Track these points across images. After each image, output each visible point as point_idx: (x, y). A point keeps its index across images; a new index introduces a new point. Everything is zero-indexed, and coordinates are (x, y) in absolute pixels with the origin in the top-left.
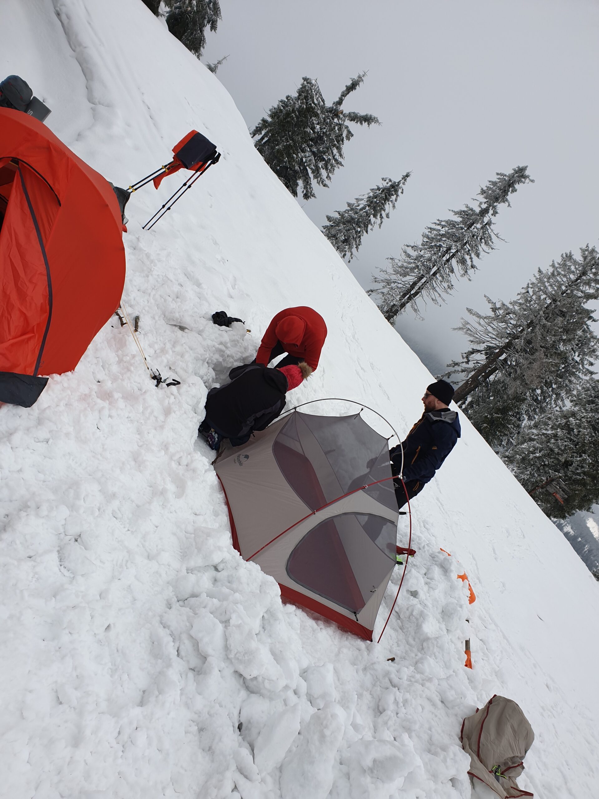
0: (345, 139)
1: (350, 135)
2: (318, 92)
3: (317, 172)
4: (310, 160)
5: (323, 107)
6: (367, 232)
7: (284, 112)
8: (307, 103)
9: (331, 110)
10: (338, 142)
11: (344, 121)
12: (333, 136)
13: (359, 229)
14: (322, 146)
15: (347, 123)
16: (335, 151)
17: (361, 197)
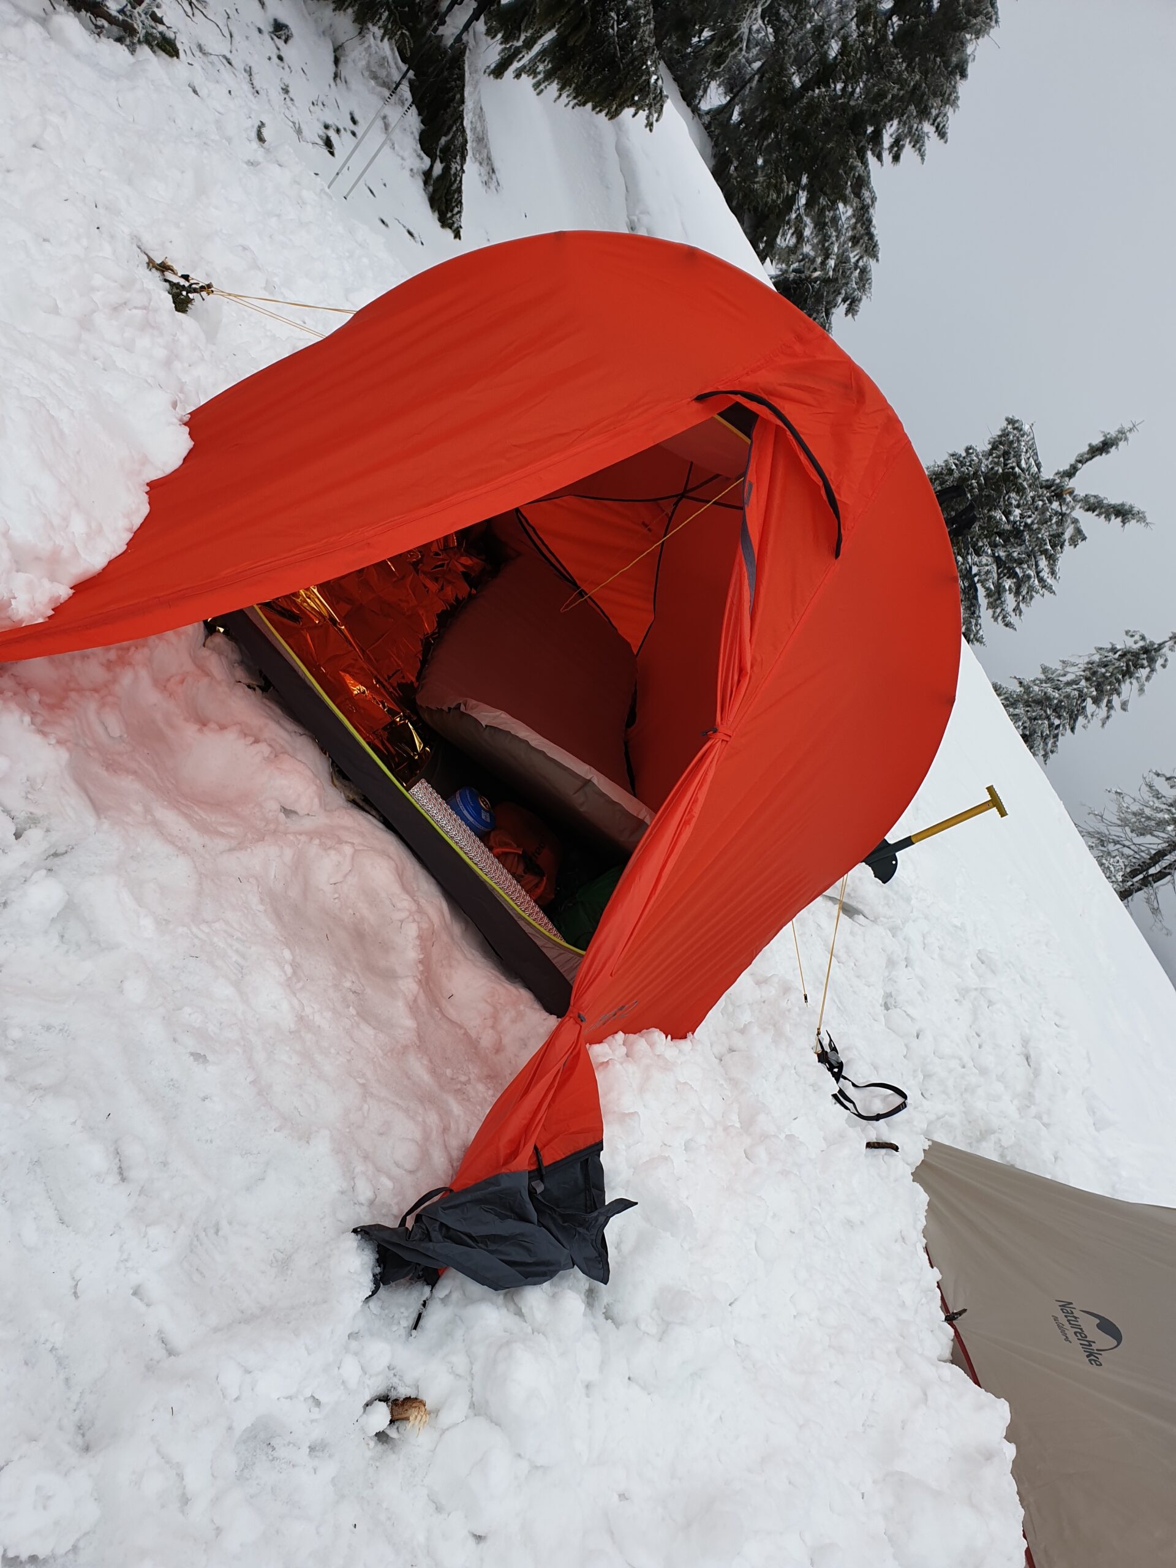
0: (1067, 543)
1: (1078, 536)
2: (1032, 448)
3: (996, 596)
4: (988, 572)
5: (1036, 477)
6: (1073, 729)
7: (956, 474)
8: (1006, 465)
9: (1048, 485)
10: (1053, 546)
11: (1073, 508)
12: (1045, 534)
13: (1057, 722)
14: (1018, 549)
15: (1078, 513)
16: (1043, 563)
17: (1072, 660)
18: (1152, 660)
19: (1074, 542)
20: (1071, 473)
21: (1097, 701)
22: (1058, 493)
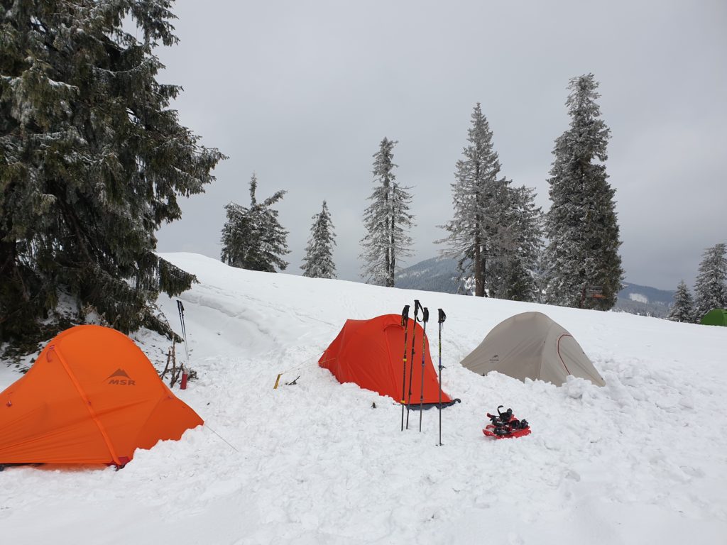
0: (275, 217)
1: (275, 213)
2: (239, 207)
3: (277, 250)
4: (268, 247)
5: (249, 212)
6: (331, 254)
7: (231, 235)
8: (239, 219)
9: (253, 210)
10: (274, 222)
11: (266, 208)
12: (269, 222)
13: (325, 258)
14: (267, 233)
15: (268, 207)
16: (277, 229)
17: (309, 239)
18: (326, 217)
19: (276, 215)
20: (254, 201)
21: (328, 242)
22: (258, 209)
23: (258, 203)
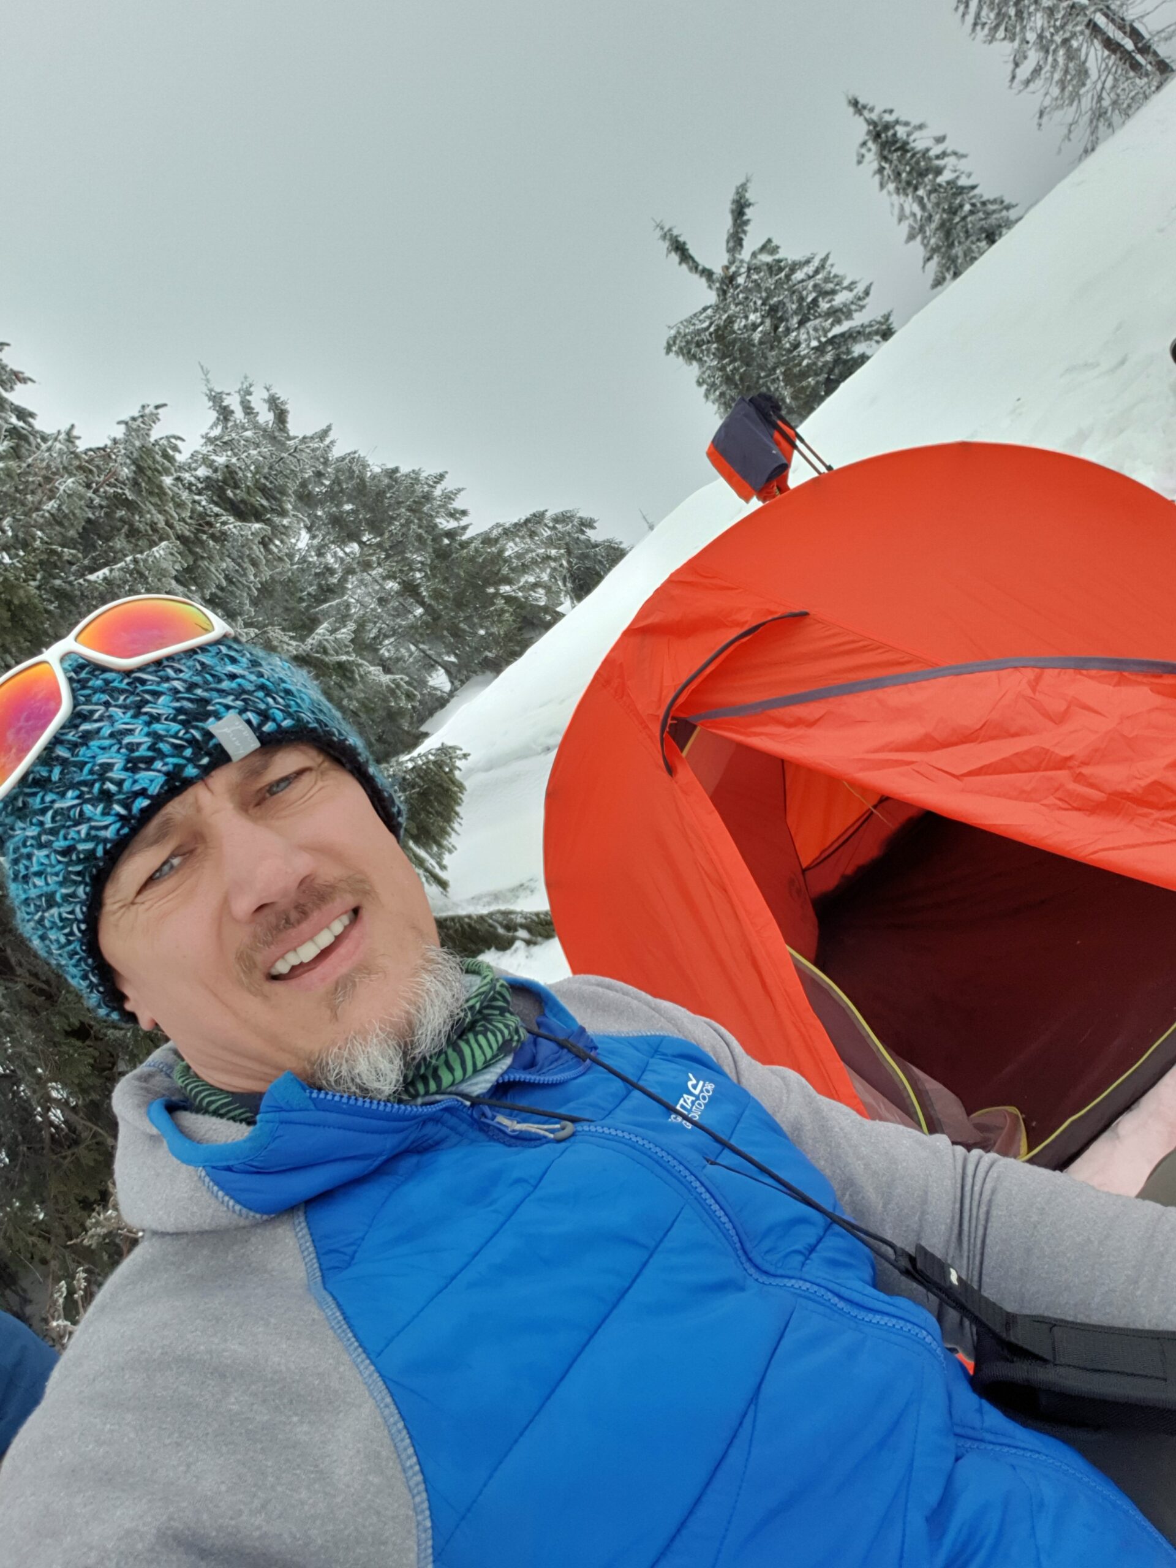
0: (777, 257)
1: (768, 247)
2: (689, 321)
5: (717, 308)
6: (973, 187)
8: (708, 342)
9: (723, 293)
11: (742, 261)
12: (771, 283)
17: (896, 211)
18: (887, 127)
19: (775, 250)
20: (708, 274)
21: (939, 171)
22: (730, 280)
23: (718, 271)
